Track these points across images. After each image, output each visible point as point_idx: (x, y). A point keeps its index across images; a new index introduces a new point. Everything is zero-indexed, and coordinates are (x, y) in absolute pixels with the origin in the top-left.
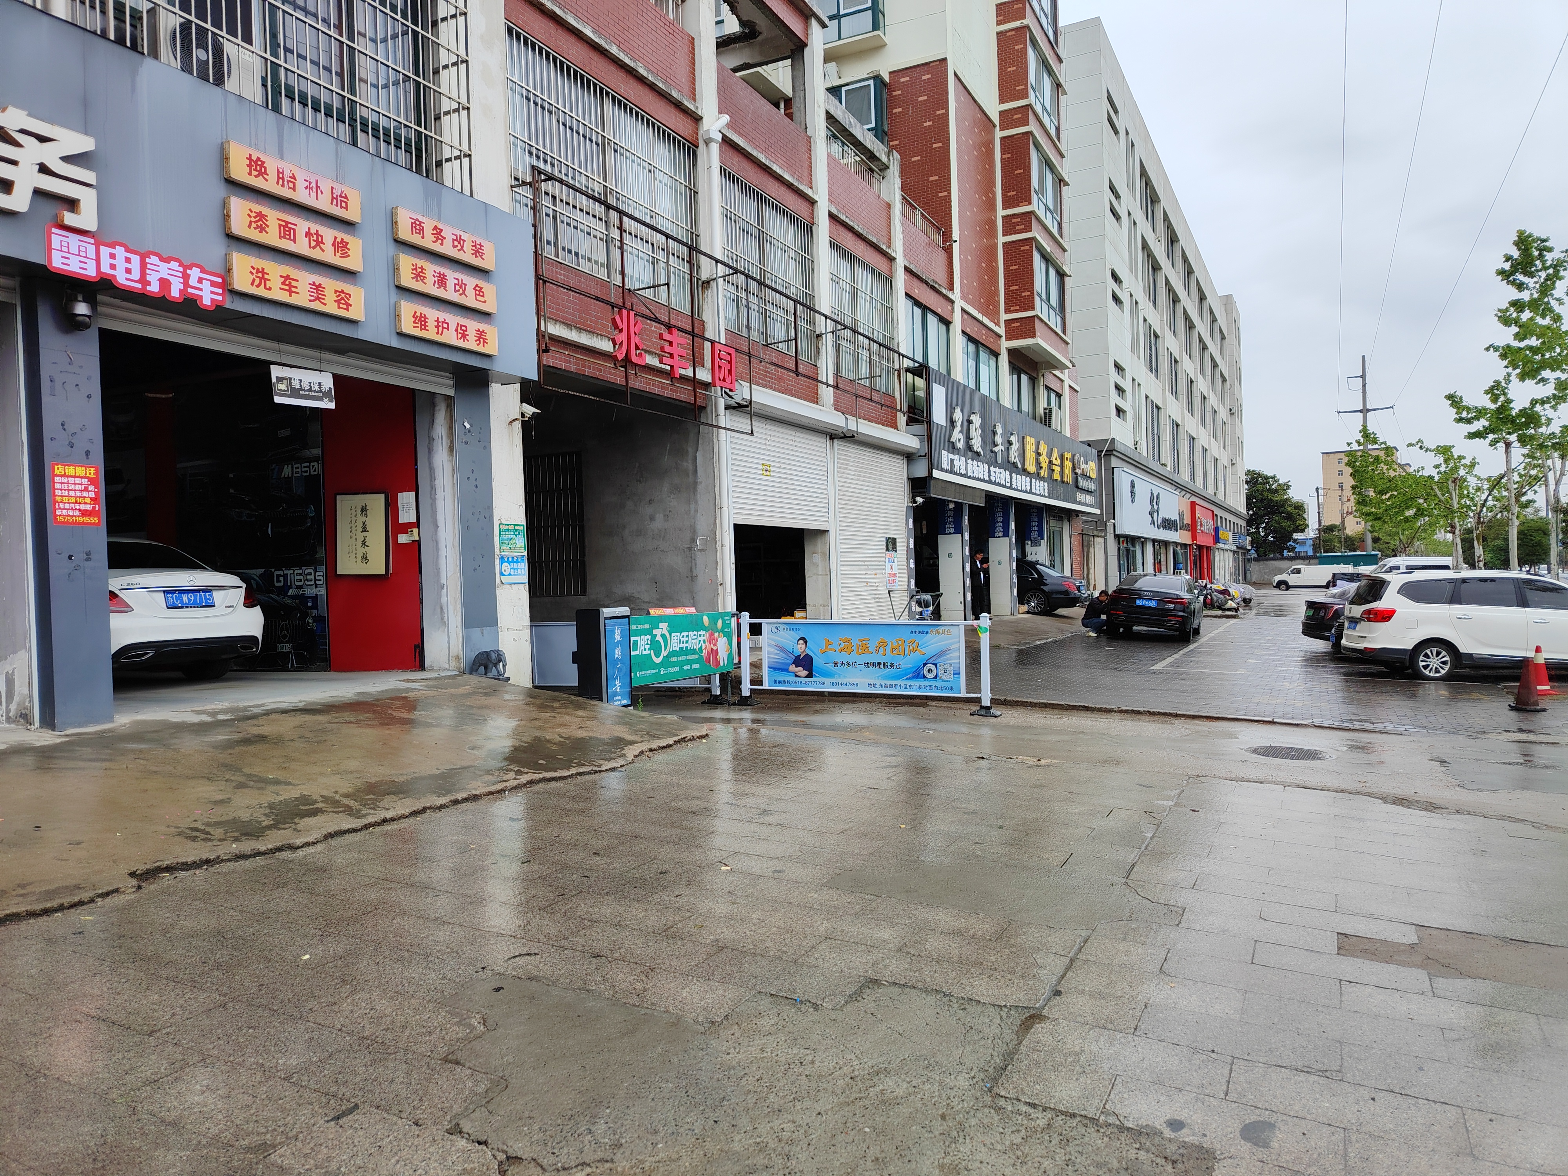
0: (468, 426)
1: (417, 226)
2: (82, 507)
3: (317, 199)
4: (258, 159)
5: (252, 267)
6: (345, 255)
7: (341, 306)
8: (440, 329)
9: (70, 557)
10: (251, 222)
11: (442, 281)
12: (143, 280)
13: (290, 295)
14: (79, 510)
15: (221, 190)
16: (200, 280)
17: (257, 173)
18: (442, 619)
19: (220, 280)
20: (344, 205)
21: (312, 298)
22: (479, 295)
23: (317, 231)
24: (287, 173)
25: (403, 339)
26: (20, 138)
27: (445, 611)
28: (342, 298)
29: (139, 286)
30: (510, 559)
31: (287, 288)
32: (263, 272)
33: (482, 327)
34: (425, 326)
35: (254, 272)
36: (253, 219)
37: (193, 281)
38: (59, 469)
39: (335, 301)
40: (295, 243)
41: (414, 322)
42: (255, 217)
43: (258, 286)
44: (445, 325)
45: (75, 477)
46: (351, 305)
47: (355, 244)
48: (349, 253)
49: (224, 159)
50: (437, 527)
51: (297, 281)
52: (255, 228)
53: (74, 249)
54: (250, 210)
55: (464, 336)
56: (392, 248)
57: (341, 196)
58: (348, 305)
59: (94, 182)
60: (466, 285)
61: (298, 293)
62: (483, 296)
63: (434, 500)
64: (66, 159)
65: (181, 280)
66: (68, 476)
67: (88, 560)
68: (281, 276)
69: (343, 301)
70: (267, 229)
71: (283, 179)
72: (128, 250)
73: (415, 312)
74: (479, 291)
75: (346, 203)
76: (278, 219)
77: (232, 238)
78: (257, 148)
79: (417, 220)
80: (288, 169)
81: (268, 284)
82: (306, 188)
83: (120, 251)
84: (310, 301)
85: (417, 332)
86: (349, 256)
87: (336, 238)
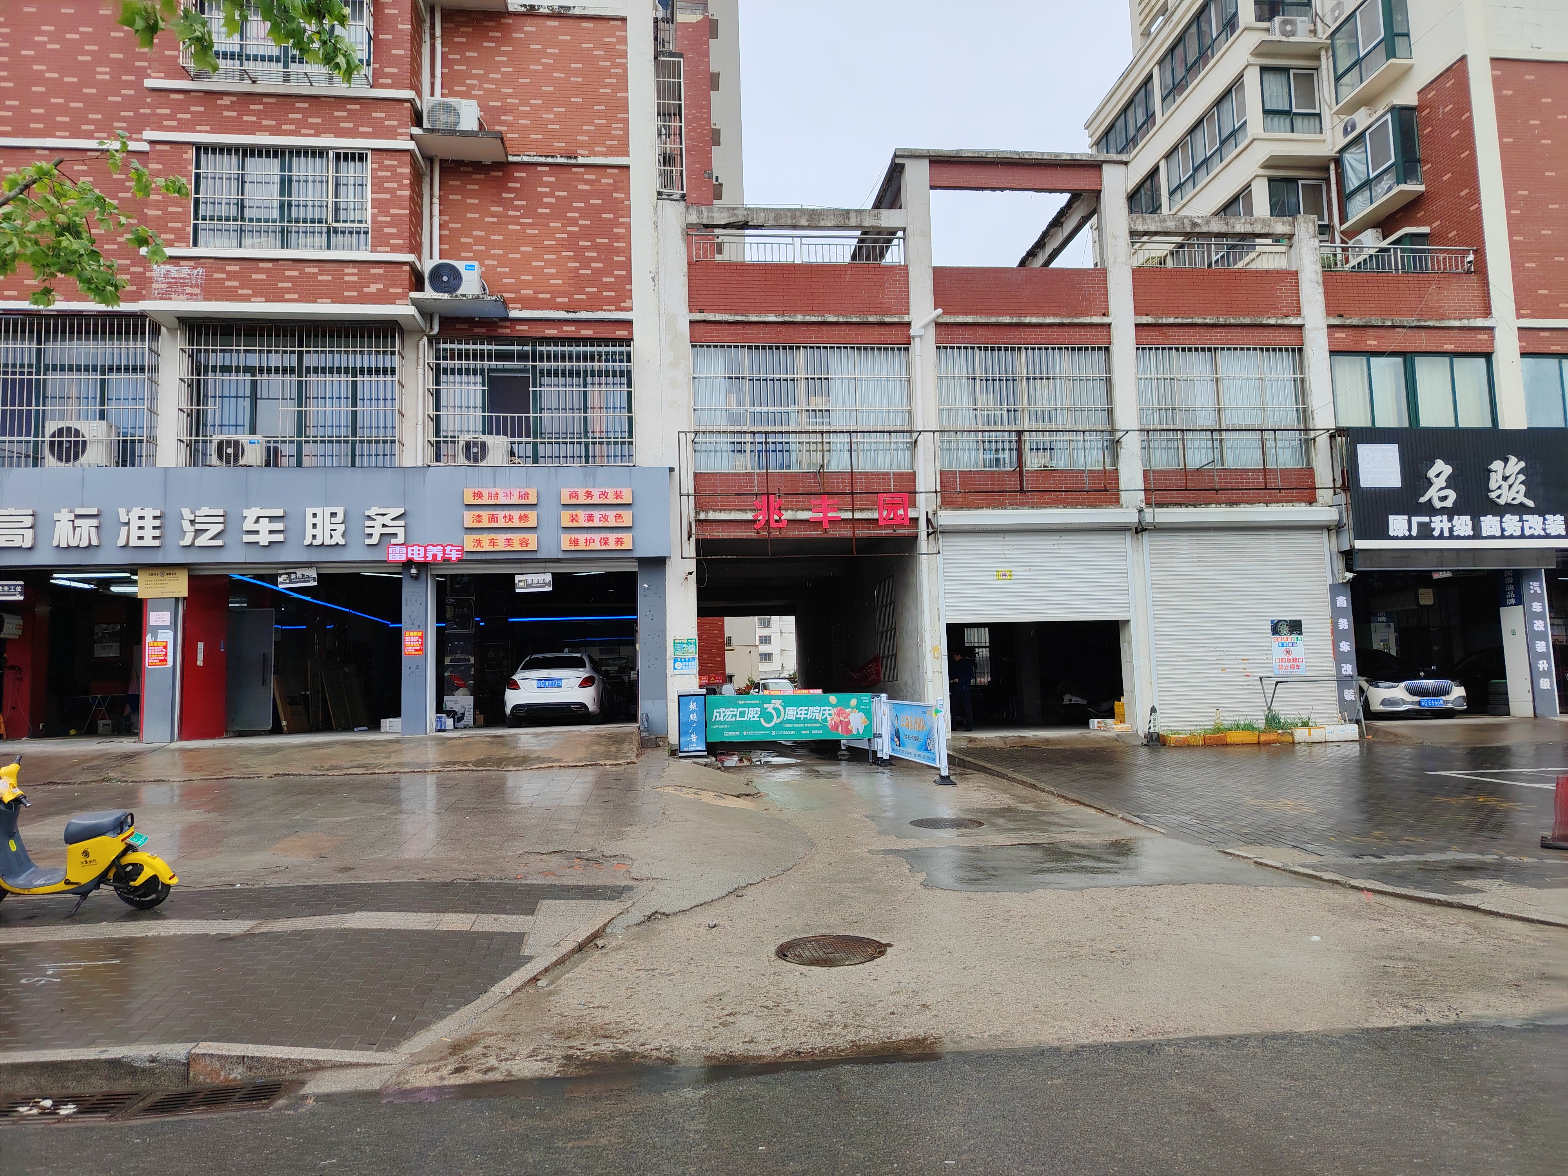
0: (647, 586)
1: (573, 495)
3: (511, 499)
4: (480, 490)
5: (475, 539)
6: (527, 521)
7: (523, 545)
8: (588, 543)
10: (474, 520)
11: (590, 517)
12: (425, 557)
13: (494, 547)
15: (460, 510)
16: (451, 551)
17: (477, 497)
19: (460, 548)
20: (527, 497)
21: (506, 545)
22: (619, 518)
23: (510, 515)
24: (493, 493)
25: (564, 553)
26: (374, 517)
28: (524, 542)
29: (423, 559)
30: (682, 660)
31: (492, 544)
32: (480, 539)
33: (620, 535)
34: (577, 544)
35: (475, 541)
37: (447, 552)
38: (407, 634)
39: (519, 544)
40: (498, 523)
41: (570, 543)
42: (477, 517)
43: (477, 546)
44: (592, 541)
46: (529, 544)
47: (532, 514)
48: (529, 519)
49: (462, 497)
51: (498, 539)
52: (476, 521)
53: (397, 552)
54: (474, 515)
55: (606, 543)
56: (561, 509)
57: (524, 494)
58: (527, 544)
59: (403, 525)
60: (608, 516)
61: (498, 545)
62: (623, 518)
64: (392, 520)
65: (442, 553)
67: (417, 669)
68: (488, 539)
70: (484, 520)
71: (492, 496)
72: (419, 546)
73: (571, 538)
76: (489, 514)
77: (465, 529)
78: (476, 487)
79: (573, 491)
80: (494, 491)
81: (483, 544)
82: (503, 498)
83: (415, 547)
84: (505, 547)
85: (572, 548)
86: (529, 521)
87: (520, 514)
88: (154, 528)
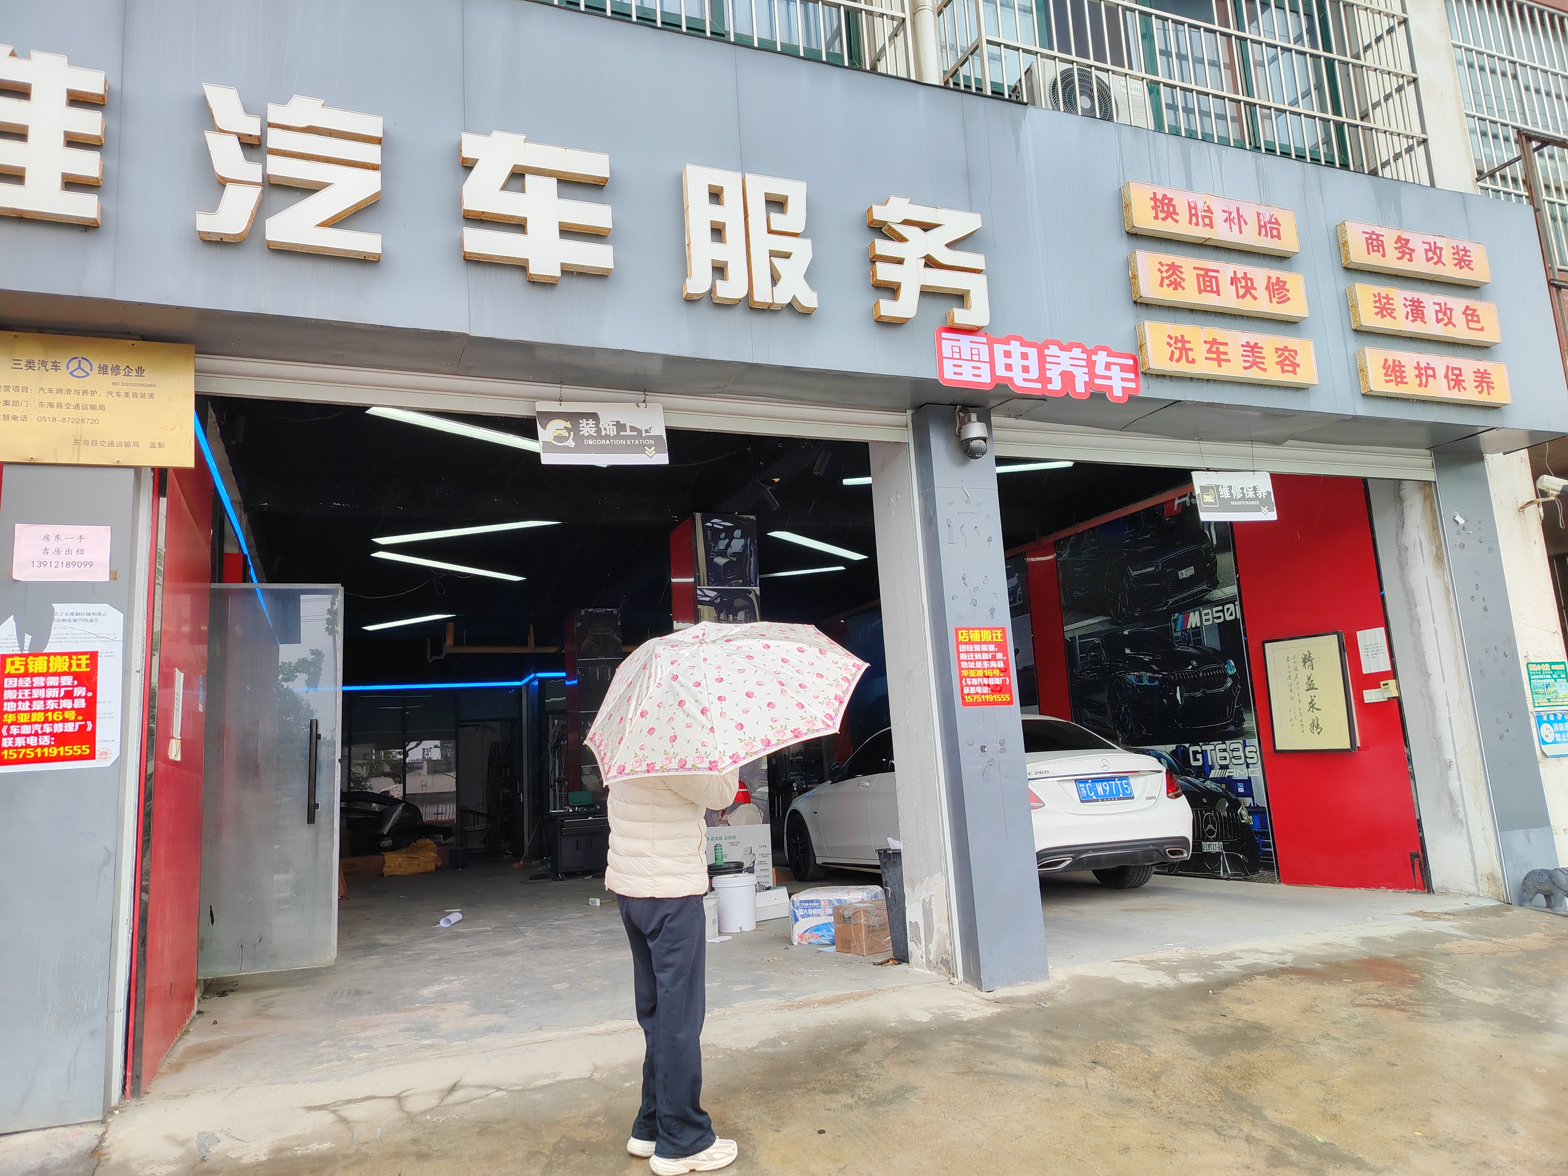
0: (1461, 521)
1: (1374, 243)
2: (992, 681)
3: (1241, 232)
4: (1165, 197)
5: (1170, 337)
6: (1284, 299)
7: (1286, 368)
8: (1424, 378)
9: (983, 749)
10: (1163, 279)
11: (1416, 310)
12: (1044, 379)
13: (1220, 366)
14: (988, 685)
15: (1121, 247)
16: (1108, 366)
17: (1164, 215)
18: (1455, 814)
19: (1131, 362)
20: (1275, 233)
21: (1248, 364)
22: (1472, 321)
23: (1245, 274)
24: (1201, 206)
25: (1372, 402)
26: (904, 230)
27: (1459, 802)
28: (1286, 358)
29: (1038, 386)
30: (1552, 718)
31: (1214, 356)
32: (1183, 340)
33: (1482, 365)
34: (1402, 377)
35: (1172, 342)
36: (1165, 275)
37: (1100, 370)
38: (963, 635)
39: (1277, 363)
40: (1219, 295)
41: (1386, 375)
42: (1167, 271)
43: (1178, 360)
44: (1430, 372)
45: (980, 643)
46: (1298, 365)
47: (1294, 281)
48: (1289, 295)
49: (1124, 206)
50: (1427, 675)
51: (1226, 344)
52: (1168, 286)
53: (966, 355)
54: (1160, 263)
55: (1458, 383)
56: (1343, 280)
57: (1270, 222)
58: (1295, 365)
59: (982, 266)
60: (1451, 310)
61: (1229, 361)
62: (1478, 321)
63: (1417, 637)
64: (951, 245)
65: (1086, 370)
66: (974, 643)
67: (1003, 751)
68: (1205, 342)
69: (1287, 362)
70: (1183, 284)
71: (1196, 215)
72: (1024, 344)
73: (1386, 360)
74: (1471, 315)
75: (1278, 230)
76: (1195, 268)
77: (1142, 305)
78: (1160, 183)
79: (1373, 233)
80: (1201, 201)
81: (1191, 355)
82: (1226, 221)
83: (1015, 347)
84: (1245, 368)
85: (1392, 389)
86: (1289, 299)
87: (1269, 278)
88: (73, 141)
